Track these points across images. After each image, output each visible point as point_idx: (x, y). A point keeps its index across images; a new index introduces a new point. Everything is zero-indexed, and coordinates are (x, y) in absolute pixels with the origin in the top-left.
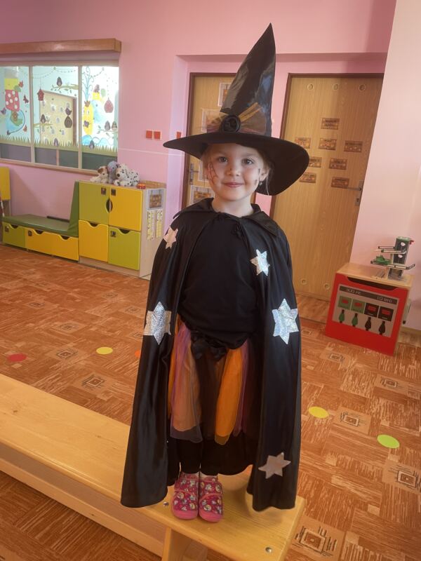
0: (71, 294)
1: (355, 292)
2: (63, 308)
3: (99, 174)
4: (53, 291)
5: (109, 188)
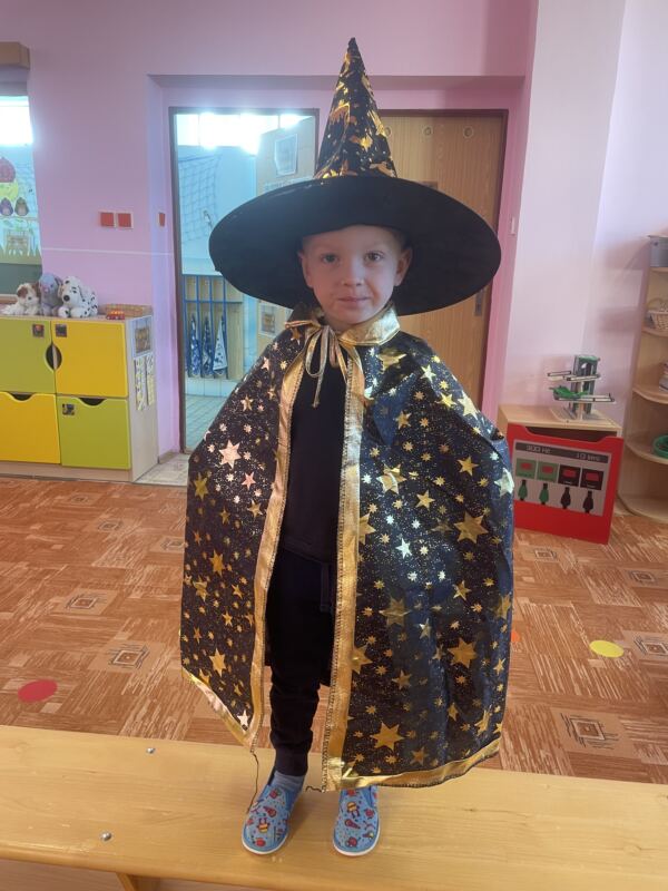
3: (21, 300)
5: (50, 323)
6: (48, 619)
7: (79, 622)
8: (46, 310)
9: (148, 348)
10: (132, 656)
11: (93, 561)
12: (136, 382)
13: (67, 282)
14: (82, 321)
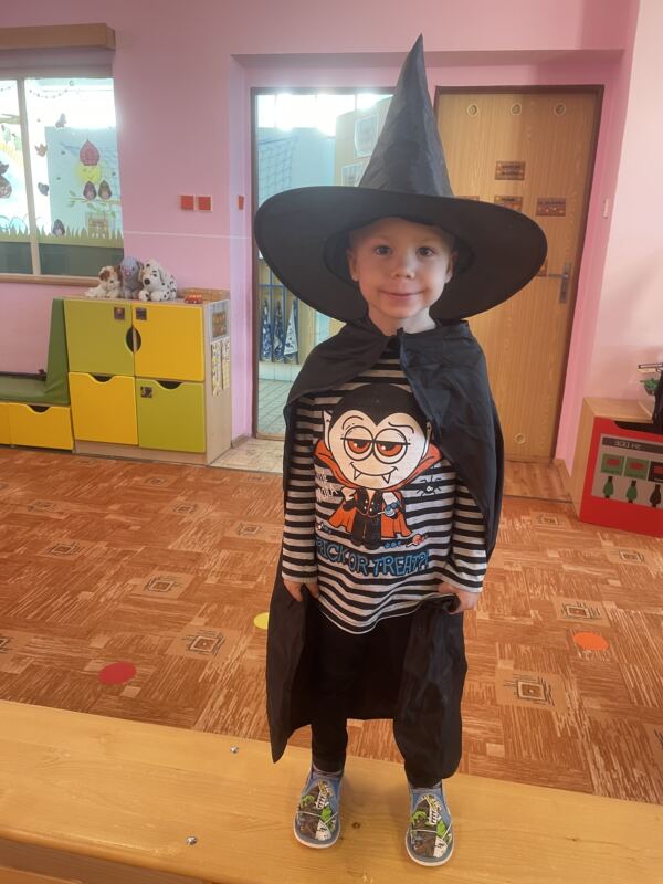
0: (110, 517)
1: (631, 446)
2: (120, 550)
3: (103, 283)
4: (72, 516)
5: (131, 306)
6: (127, 601)
7: (157, 606)
8: (127, 293)
9: (225, 332)
10: (209, 643)
11: (169, 543)
12: (212, 367)
13: (148, 265)
14: (160, 305)
